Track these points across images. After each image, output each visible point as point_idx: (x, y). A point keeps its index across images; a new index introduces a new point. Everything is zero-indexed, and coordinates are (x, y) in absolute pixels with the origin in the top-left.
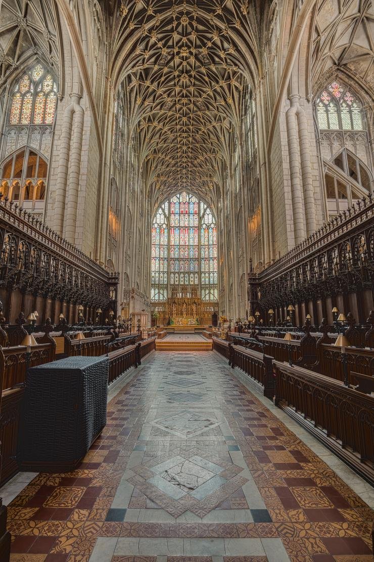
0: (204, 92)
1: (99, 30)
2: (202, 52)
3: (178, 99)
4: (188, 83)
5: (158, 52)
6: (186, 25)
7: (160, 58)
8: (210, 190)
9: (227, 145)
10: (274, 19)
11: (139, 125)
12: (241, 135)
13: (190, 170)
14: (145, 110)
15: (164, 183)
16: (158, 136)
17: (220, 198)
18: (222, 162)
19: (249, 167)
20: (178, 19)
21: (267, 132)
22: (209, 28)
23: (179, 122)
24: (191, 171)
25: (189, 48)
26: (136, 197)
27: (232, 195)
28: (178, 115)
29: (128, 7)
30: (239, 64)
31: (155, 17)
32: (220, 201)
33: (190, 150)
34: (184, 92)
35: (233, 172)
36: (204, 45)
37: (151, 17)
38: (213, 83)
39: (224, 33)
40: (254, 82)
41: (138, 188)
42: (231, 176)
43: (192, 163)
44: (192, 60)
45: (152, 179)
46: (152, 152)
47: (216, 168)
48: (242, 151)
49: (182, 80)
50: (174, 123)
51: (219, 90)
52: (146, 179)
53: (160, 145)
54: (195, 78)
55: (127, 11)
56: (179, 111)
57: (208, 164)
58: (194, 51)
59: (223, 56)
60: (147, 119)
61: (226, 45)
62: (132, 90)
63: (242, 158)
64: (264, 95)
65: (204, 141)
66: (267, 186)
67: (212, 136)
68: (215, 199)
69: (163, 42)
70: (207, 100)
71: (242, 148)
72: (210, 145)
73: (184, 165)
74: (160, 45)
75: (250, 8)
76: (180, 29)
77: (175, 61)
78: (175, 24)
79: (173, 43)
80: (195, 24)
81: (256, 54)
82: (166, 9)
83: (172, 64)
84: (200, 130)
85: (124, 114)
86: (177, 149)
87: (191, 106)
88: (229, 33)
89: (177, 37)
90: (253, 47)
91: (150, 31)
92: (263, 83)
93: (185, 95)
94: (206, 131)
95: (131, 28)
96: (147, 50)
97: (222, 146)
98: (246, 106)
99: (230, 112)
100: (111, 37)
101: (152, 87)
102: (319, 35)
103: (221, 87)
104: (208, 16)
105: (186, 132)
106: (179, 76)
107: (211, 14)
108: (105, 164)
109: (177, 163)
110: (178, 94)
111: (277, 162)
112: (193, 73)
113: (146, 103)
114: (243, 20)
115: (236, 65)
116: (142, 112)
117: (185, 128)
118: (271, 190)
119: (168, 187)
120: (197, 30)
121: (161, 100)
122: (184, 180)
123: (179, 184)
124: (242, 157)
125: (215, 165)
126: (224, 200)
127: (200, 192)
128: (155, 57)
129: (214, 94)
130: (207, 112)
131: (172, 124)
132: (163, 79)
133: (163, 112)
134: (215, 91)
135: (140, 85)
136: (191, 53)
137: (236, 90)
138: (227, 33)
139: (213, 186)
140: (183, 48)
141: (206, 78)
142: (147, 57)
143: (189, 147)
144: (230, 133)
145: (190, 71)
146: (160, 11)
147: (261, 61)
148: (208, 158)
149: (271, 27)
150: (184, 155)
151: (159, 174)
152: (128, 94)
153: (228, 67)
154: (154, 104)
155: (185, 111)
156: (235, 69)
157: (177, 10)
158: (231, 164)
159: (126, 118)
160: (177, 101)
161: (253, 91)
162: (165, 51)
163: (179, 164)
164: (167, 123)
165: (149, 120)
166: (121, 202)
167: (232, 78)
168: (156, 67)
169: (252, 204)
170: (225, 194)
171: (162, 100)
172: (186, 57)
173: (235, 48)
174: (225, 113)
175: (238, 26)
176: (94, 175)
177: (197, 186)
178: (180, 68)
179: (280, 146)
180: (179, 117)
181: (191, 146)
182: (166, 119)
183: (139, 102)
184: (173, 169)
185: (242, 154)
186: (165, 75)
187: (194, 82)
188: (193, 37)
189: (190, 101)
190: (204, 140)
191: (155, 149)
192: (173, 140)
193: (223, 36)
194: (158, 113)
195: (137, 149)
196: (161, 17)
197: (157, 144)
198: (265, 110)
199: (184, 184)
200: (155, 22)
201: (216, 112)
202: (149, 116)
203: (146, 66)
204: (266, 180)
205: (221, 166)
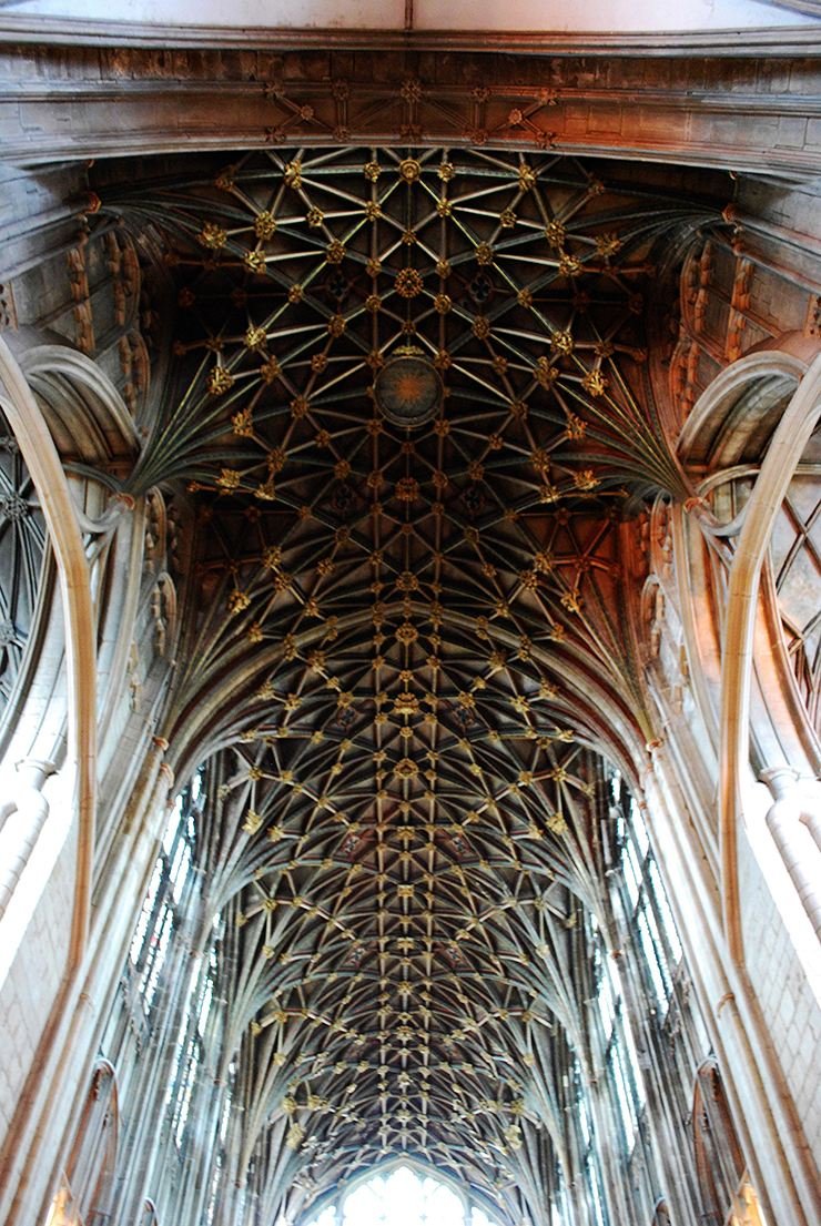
0: (469, 807)
1: (159, 633)
2: (460, 704)
3: (385, 828)
4: (418, 783)
5: (327, 702)
6: (411, 645)
7: (332, 717)
8: (511, 1153)
9: (565, 972)
10: (658, 614)
11: (245, 905)
12: (612, 926)
13: (426, 1072)
14: (271, 852)
15: (320, 1125)
16: (308, 942)
17: (557, 1187)
18: (551, 1039)
19: (665, 1034)
20: (387, 630)
21: (713, 889)
22: (477, 649)
23: (386, 900)
24: (430, 1080)
25: (420, 695)
26: (194, 1169)
27: (608, 1164)
28: (383, 879)
29: (252, 596)
30: (574, 724)
31: (322, 622)
32: (558, 1201)
33: (425, 997)
34: (406, 809)
35: (598, 1067)
36: (466, 687)
37: (312, 623)
38: (498, 782)
39: (521, 655)
40: (630, 761)
41: (207, 1133)
42: (593, 1083)
43: (432, 1045)
44: (430, 724)
45: (272, 1106)
46: (280, 998)
47: (529, 1061)
48: (625, 980)
49: (398, 775)
50: (369, 902)
51: (517, 797)
52: (249, 1102)
53: (312, 976)
54: (439, 770)
55: (247, 602)
56: (386, 866)
57: (496, 1048)
58: (433, 702)
59: (521, 708)
60: (275, 887)
61: (528, 683)
62: (235, 794)
63: (630, 1005)
64: (671, 786)
65: (476, 963)
66: (761, 1088)
67: (504, 943)
68: (532, 1194)
69: (344, 679)
70: (482, 830)
71: (622, 968)
72: (501, 975)
73: (404, 1053)
74: (333, 684)
75: (586, 599)
76: (393, 652)
77: (379, 725)
78: (378, 642)
79: (373, 682)
80: (435, 641)
81: (622, 691)
82: (357, 609)
83: (367, 732)
84: (462, 924)
85: (195, 859)
86: (379, 992)
87: (429, 851)
88: (536, 655)
89: (382, 670)
90: (607, 678)
91: (307, 650)
92: (660, 756)
93: (406, 819)
94: (481, 929)
95: (254, 639)
96: (294, 692)
97: (546, 974)
98: (613, 838)
99: (565, 861)
100: (190, 653)
101: (302, 790)
102: (796, 638)
103: (523, 789)
104: (473, 625)
105: (411, 933)
106: (387, 766)
107: (480, 619)
108: (83, 998)
109: (376, 1045)
110: (386, 815)
111: (781, 981)
112: (431, 757)
113: (278, 833)
114: (570, 623)
115: (565, 727)
116: (261, 859)
117: (405, 922)
118: (786, 1098)
119: (337, 1146)
120: (442, 655)
121: (326, 830)
122: (404, 1118)
123: (383, 1134)
124: (629, 1000)
125: (525, 1049)
126: (574, 1194)
127: (469, 1167)
128: (319, 711)
129: (502, 813)
130: (483, 867)
131: (360, 905)
132: (336, 770)
133: (330, 864)
134: (506, 801)
135: (261, 783)
136: (426, 708)
137: (574, 798)
138: (530, 656)
139: (522, 1136)
140: (404, 696)
141: (476, 770)
142: (291, 709)
143: (423, 988)
144: (568, 931)
145: (423, 752)
146: (338, 612)
147: (643, 706)
148: (494, 1024)
149: (654, 632)
150: (405, 1017)
151: (301, 1088)
152: (220, 804)
153: (544, 735)
154: (304, 840)
155: (406, 863)
156: (563, 737)
157: (387, 612)
158: (587, 1039)
159: (202, 871)
160: (380, 834)
161: (630, 782)
162: (345, 701)
163: (383, 1051)
164: (345, 901)
165: (283, 890)
166: (122, 1179)
167: (555, 764)
168: (318, 738)
169: (707, 1189)
170: (576, 1167)
171: (332, 829)
172: (410, 716)
173: (555, 688)
174: (547, 864)
175: (557, 637)
176: (21, 1031)
177: (457, 1140)
178: (394, 743)
179: (775, 922)
180: (388, 886)
181: (428, 984)
182: (341, 888)
183: (252, 827)
184: (362, 1069)
185: (627, 993)
186: (345, 760)
187: (436, 782)
188: (432, 669)
189: (425, 835)
190: (476, 960)
191: (295, 990)
192: (366, 960)
193: (518, 663)
194: (315, 868)
195: (224, 983)
196: (338, 624)
197: (305, 969)
198: (685, 826)
199: (404, 1135)
200: (321, 634)
201: (513, 863)
202: (284, 877)
203: (286, 733)
204: (753, 1061)
205: (547, 1050)
